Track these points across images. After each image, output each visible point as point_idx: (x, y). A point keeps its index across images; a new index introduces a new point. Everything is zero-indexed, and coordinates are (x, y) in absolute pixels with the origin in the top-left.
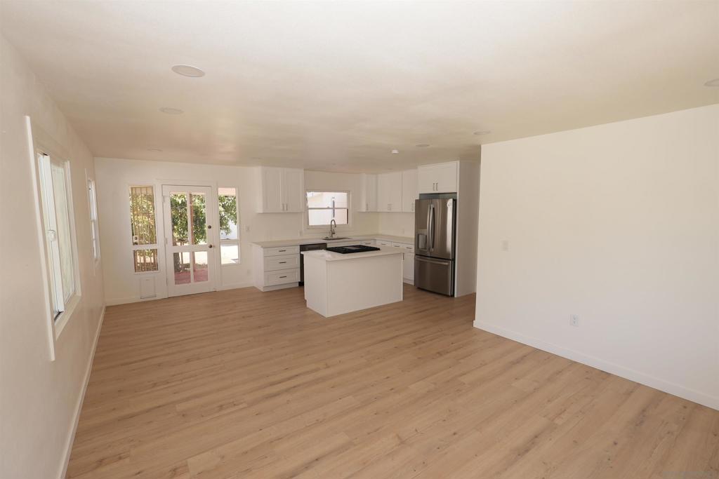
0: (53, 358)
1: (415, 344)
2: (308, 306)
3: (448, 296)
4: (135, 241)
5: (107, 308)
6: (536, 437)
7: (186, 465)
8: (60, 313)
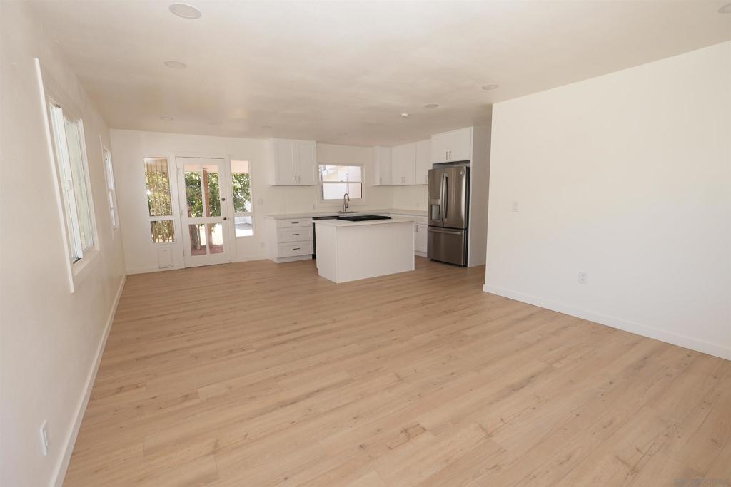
0: (72, 291)
1: (423, 304)
2: (320, 274)
3: (460, 266)
4: (152, 214)
5: (128, 276)
6: (533, 377)
7: (197, 393)
8: (79, 259)
